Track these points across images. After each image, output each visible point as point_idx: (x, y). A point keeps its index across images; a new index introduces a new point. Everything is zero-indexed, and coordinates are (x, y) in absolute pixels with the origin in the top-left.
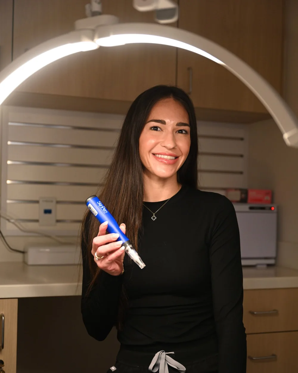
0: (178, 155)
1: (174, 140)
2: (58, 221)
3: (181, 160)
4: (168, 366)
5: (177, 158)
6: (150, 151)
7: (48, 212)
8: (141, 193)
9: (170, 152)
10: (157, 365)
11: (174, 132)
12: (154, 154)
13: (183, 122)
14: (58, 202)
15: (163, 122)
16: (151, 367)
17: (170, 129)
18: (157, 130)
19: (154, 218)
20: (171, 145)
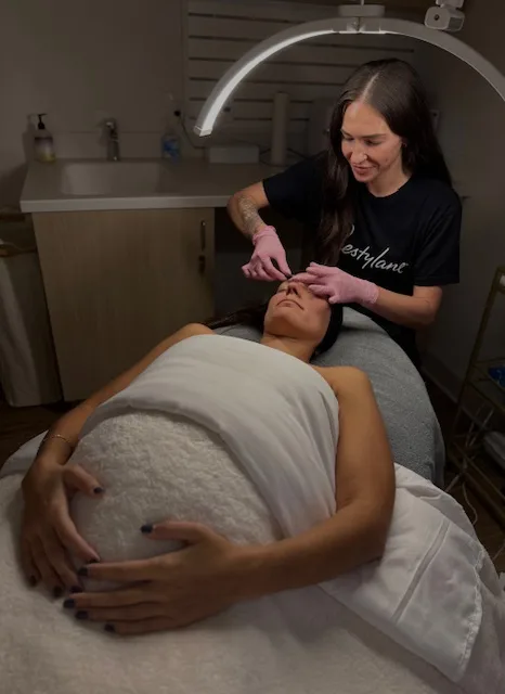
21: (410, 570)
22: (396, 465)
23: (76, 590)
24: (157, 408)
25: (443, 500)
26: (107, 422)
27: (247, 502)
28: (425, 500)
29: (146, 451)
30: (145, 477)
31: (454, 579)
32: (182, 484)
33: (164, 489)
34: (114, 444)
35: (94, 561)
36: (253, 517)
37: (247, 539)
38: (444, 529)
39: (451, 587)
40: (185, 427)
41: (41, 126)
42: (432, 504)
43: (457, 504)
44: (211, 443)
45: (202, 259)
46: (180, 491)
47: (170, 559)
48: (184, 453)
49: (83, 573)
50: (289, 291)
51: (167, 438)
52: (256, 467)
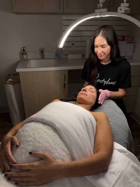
2: (76, 47)
7: (73, 44)
21: (116, 176)
22: (114, 142)
23: (9, 171)
24: (39, 120)
25: (129, 154)
26: (26, 125)
27: (63, 149)
28: (123, 154)
29: (34, 132)
30: (32, 139)
31: (132, 180)
32: (43, 142)
33: (37, 143)
34: (26, 130)
35: (15, 163)
36: (64, 154)
37: (62, 160)
38: (129, 163)
39: (130, 182)
40: (46, 126)
41: (24, 50)
42: (125, 155)
43: (134, 156)
44: (53, 131)
45: (64, 84)
46: (42, 144)
47: (36, 164)
48: (45, 133)
49: (11, 167)
50: (83, 91)
51: (40, 129)
52: (66, 138)
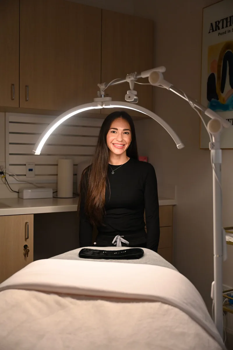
0: (124, 144)
1: (122, 137)
2: (36, 175)
3: (126, 146)
4: (121, 242)
5: (124, 145)
6: (111, 142)
7: (31, 170)
8: (107, 161)
9: (120, 143)
10: (116, 242)
11: (122, 134)
12: (113, 144)
13: (126, 128)
14: (36, 165)
15: (117, 129)
16: (113, 242)
17: (120, 132)
18: (114, 133)
19: (113, 173)
20: (120, 140)
45: (26, 246)
